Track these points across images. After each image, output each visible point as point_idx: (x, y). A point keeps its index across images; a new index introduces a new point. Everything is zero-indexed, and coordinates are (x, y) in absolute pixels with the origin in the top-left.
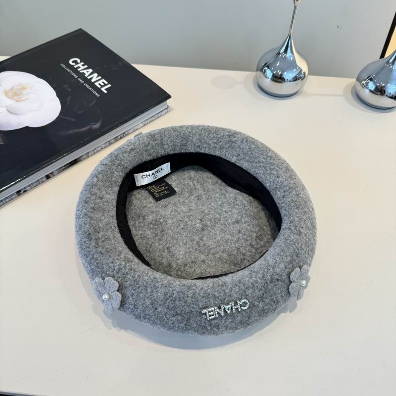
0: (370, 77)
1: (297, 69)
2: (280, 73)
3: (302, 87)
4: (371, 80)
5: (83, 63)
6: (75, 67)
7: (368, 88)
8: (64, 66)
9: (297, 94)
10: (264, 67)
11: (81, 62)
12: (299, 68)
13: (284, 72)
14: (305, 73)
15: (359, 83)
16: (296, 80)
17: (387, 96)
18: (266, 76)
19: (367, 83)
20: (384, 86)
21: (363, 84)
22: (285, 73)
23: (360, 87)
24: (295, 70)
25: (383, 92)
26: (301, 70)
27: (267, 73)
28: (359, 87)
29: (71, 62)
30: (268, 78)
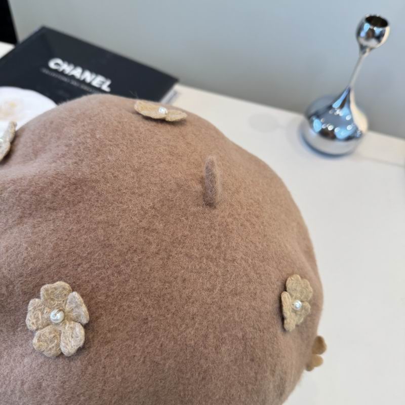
6: (61, 69)
8: (48, 72)
29: (52, 64)
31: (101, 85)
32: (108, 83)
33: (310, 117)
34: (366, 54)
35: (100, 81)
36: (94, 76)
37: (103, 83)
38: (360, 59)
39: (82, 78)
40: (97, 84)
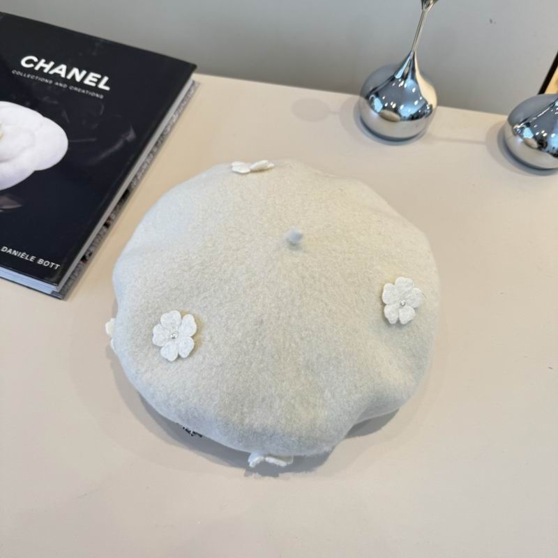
0: (527, 122)
1: (420, 101)
2: (394, 106)
3: (425, 128)
4: (528, 125)
5: (43, 61)
6: (37, 68)
7: (522, 137)
8: (19, 73)
9: (418, 137)
10: (371, 92)
11: (39, 60)
12: (423, 98)
13: (400, 105)
14: (431, 106)
15: (509, 128)
16: (417, 118)
17: (548, 152)
18: (373, 108)
19: (522, 129)
20: (546, 137)
21: (516, 129)
22: (402, 107)
23: (511, 134)
24: (416, 103)
25: (545, 145)
26: (426, 103)
27: (375, 104)
28: (509, 133)
29: (23, 62)
30: (376, 111)
31: (97, 83)
32: (106, 79)
33: (369, 95)
34: (430, 7)
35: (94, 77)
36: (84, 72)
37: (99, 80)
38: (423, 13)
39: (69, 77)
40: (91, 81)
